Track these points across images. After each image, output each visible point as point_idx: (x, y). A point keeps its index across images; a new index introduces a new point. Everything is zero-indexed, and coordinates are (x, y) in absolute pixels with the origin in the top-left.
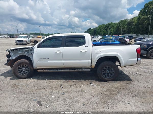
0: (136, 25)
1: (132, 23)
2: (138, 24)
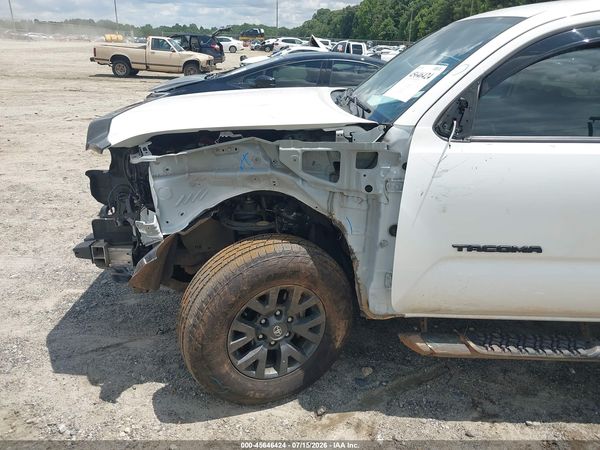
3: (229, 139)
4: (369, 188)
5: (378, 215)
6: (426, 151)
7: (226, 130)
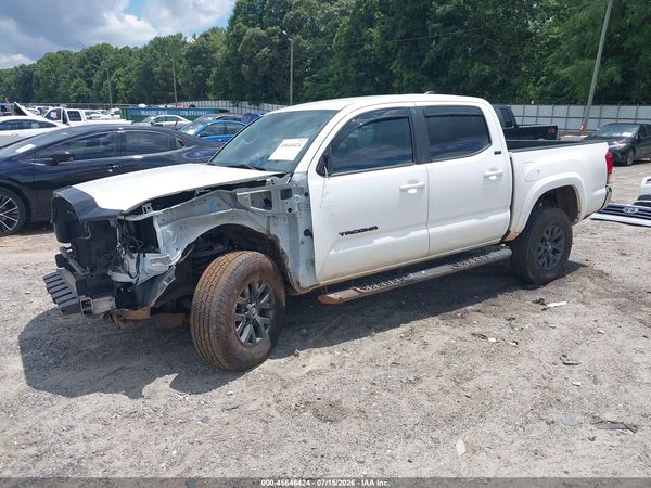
0: (227, 63)
1: (206, 53)
2: (235, 60)
3: (203, 193)
4: (290, 210)
5: (297, 225)
6: (316, 183)
7: (199, 189)
